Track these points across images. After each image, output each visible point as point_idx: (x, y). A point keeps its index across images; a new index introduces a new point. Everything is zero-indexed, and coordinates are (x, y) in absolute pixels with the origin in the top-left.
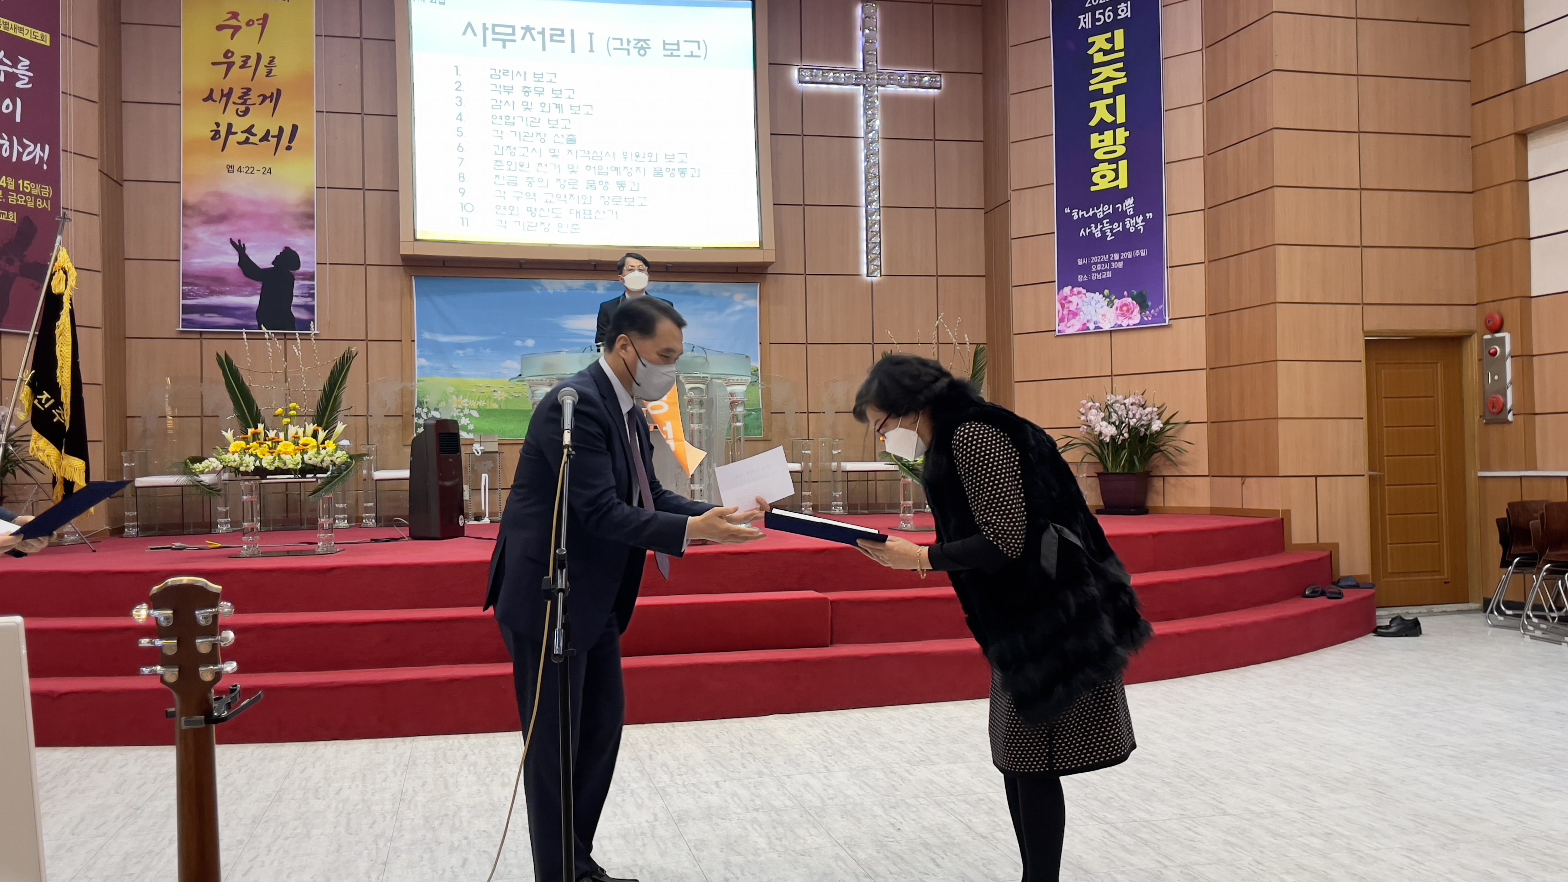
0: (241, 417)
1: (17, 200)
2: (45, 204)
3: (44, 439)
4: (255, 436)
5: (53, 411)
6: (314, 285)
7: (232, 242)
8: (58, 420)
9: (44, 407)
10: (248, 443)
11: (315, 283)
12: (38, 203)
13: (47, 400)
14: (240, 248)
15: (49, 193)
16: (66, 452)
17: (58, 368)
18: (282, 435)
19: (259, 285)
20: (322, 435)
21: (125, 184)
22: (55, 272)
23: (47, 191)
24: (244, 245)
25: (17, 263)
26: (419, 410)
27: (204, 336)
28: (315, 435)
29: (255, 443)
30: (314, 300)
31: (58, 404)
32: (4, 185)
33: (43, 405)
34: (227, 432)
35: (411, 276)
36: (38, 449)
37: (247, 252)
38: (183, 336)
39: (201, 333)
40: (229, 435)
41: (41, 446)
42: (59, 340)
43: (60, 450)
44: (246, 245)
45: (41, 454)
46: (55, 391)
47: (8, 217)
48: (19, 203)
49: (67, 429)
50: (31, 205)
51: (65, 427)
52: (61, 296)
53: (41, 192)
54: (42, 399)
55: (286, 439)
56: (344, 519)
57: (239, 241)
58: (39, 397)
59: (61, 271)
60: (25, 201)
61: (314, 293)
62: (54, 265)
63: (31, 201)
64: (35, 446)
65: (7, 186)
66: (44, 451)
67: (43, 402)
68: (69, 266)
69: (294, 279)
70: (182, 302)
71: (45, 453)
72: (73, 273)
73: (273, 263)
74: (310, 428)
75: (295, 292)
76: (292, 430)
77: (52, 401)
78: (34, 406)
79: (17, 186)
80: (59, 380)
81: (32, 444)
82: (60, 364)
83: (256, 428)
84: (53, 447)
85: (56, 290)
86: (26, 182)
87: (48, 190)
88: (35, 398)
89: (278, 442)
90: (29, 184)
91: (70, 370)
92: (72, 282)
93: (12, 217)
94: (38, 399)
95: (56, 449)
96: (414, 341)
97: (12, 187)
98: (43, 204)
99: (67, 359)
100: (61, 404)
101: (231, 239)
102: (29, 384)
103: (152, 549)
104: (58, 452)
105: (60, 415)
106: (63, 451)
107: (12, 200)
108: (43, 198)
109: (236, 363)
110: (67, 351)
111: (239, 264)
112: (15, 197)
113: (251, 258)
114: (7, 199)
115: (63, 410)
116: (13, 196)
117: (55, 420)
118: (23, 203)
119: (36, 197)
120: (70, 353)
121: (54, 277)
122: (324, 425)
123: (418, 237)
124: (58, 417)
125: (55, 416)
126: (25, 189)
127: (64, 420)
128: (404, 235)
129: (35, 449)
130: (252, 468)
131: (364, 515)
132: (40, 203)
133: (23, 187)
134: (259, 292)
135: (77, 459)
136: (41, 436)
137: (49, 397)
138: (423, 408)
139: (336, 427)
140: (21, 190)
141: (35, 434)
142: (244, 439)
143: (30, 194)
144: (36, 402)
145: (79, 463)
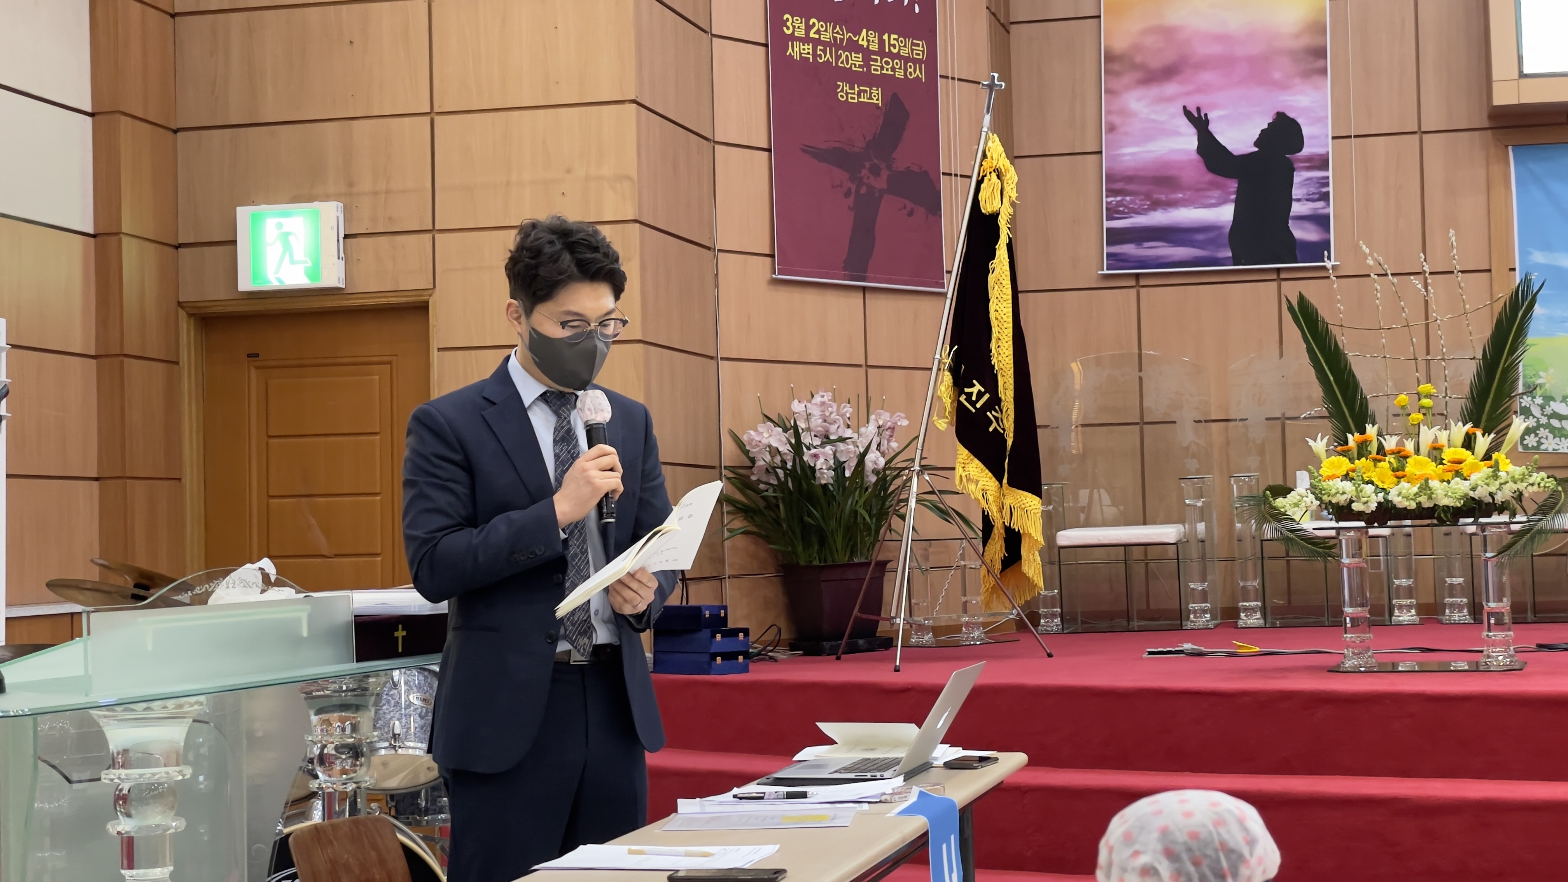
0: (1336, 414)
1: (882, 68)
2: (918, 72)
3: (977, 461)
4: (1362, 450)
5: (988, 413)
6: (1328, 178)
7: (1187, 113)
8: (995, 429)
9: (975, 407)
10: (1352, 461)
11: (1330, 173)
12: (909, 70)
13: (980, 395)
14: (1200, 122)
15: (923, 51)
16: (1011, 484)
17: (993, 341)
18: (1409, 446)
19: (1233, 185)
20: (1483, 442)
21: (1013, 29)
22: (983, 177)
23: (920, 50)
24: (1206, 115)
25: (885, 174)
27: (1143, 282)
28: (1469, 443)
29: (1363, 459)
30: (1328, 205)
31: (995, 402)
32: (865, 44)
33: (973, 404)
34: (1315, 440)
35: (1507, 146)
36: (969, 479)
37: (1212, 127)
38: (1108, 283)
39: (1137, 276)
40: (1319, 445)
41: (972, 473)
42: (993, 293)
43: (1000, 480)
44: (1209, 117)
45: (972, 487)
46: (990, 381)
47: (871, 98)
48: (885, 72)
49: (1010, 442)
50: (899, 74)
51: (1006, 441)
52: (995, 216)
53: (912, 50)
54: (972, 393)
55: (1417, 451)
57: (1198, 109)
58: (967, 390)
59: (994, 175)
60: (893, 69)
61: (1328, 193)
62: (981, 165)
63: (900, 68)
64: (963, 475)
65: (868, 45)
66: (977, 482)
67: (974, 398)
68: (1004, 163)
69: (1293, 170)
70: (1107, 224)
71: (979, 486)
73: (1256, 144)
74: (1460, 430)
75: (1296, 192)
76: (1427, 436)
77: (987, 396)
78: (960, 407)
79: (881, 42)
80: (994, 361)
81: (959, 471)
82: (995, 330)
83: (1363, 431)
84: (990, 474)
85: (987, 208)
86: (894, 36)
87: (920, 48)
88: (961, 392)
89: (1406, 457)
90: (897, 40)
91: (1011, 343)
92: (1011, 192)
93: (876, 96)
94: (966, 394)
95: (994, 479)
96: (1514, 270)
97: (874, 47)
98: (915, 71)
99: (1006, 325)
100: (998, 401)
101: (1184, 107)
102: (951, 370)
103: (1150, 653)
104: (997, 483)
105: (996, 418)
106: (1005, 481)
107: (876, 68)
108: (915, 61)
110: (1005, 310)
111: (1200, 150)
112: (879, 64)
113: (1219, 138)
114: (869, 67)
115: (1001, 411)
116: (876, 61)
117: (991, 429)
118: (890, 72)
119: (907, 60)
120: (1011, 314)
121: (982, 185)
122: (1482, 424)
123: (1526, 71)
124: (994, 424)
125: (991, 422)
126: (892, 48)
127: (1004, 430)
128: (1501, 68)
129: (964, 480)
130: (1373, 506)
132: (912, 70)
133: (890, 45)
134: (1233, 197)
135: (1030, 494)
136: (972, 457)
137: (983, 390)
139: (1510, 425)
140: (887, 50)
141: (963, 453)
142: (1344, 454)
143: (898, 56)
144: (963, 398)
145: (1030, 501)
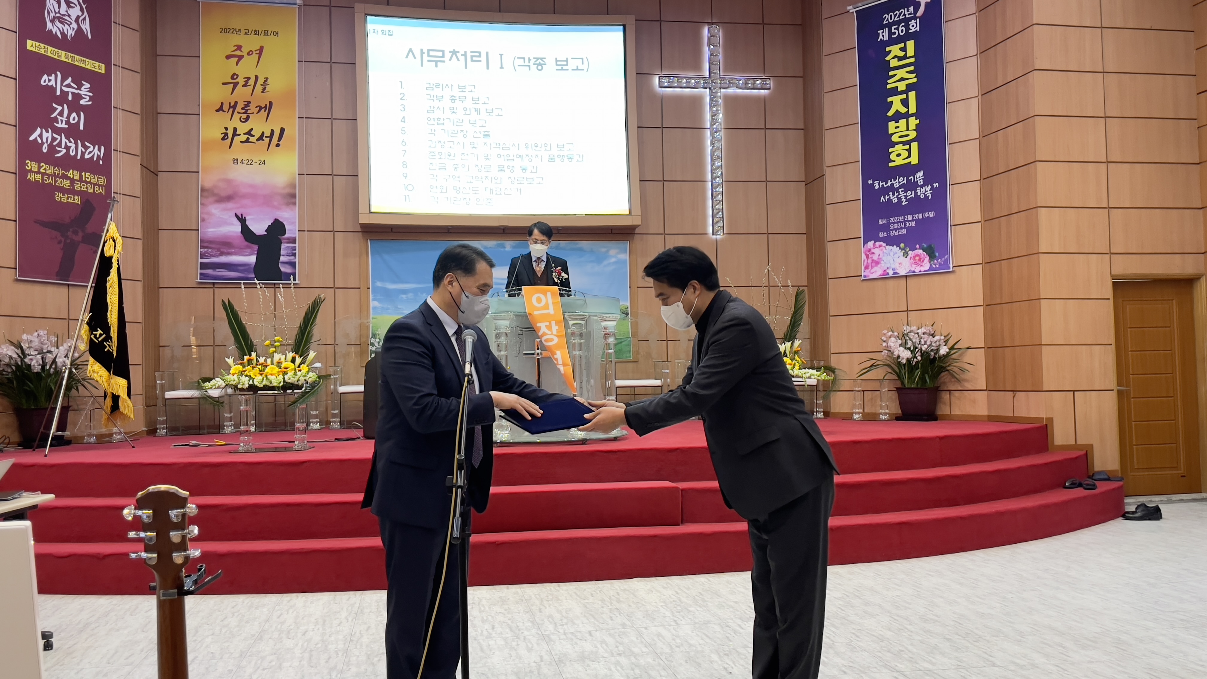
0: (240, 347)
1: (81, 187)
2: (101, 190)
3: (98, 364)
4: (250, 362)
5: (105, 343)
6: (296, 247)
7: (236, 216)
8: (108, 350)
9: (98, 340)
10: (244, 367)
11: (297, 245)
12: (96, 189)
13: (101, 335)
14: (242, 220)
15: (104, 182)
16: (114, 374)
17: (109, 311)
18: (269, 361)
19: (256, 247)
20: (298, 360)
21: (160, 174)
22: (107, 240)
23: (102, 181)
24: (245, 218)
25: (81, 234)
26: (373, 340)
27: (216, 286)
28: (293, 361)
29: (249, 366)
30: (296, 258)
31: (108, 338)
32: (72, 176)
34: (229, 359)
35: (367, 239)
36: (94, 371)
37: (247, 223)
38: (200, 286)
39: (214, 283)
40: (230, 361)
41: (95, 369)
42: (109, 291)
43: (109, 372)
44: (246, 218)
45: (95, 375)
46: (106, 329)
47: (74, 200)
48: (82, 189)
49: (115, 356)
50: (91, 190)
51: (113, 355)
52: (111, 258)
53: (98, 181)
54: (96, 334)
55: (272, 363)
56: (317, 423)
57: (242, 215)
58: (94, 333)
59: (111, 240)
60: (87, 188)
61: (296, 253)
62: (106, 235)
63: (91, 188)
64: (91, 369)
65: (73, 177)
66: (98, 373)
67: (98, 336)
68: (116, 235)
69: (282, 243)
70: (200, 260)
72: (119, 241)
73: (266, 231)
74: (290, 355)
75: (282, 252)
76: (277, 357)
77: (104, 336)
78: (91, 339)
79: (81, 176)
80: (109, 320)
81: (89, 367)
82: (110, 308)
83: (250, 355)
84: (105, 369)
85: (107, 254)
86: (87, 174)
87: (103, 180)
88: (92, 334)
89: (266, 366)
90: (90, 175)
91: (117, 313)
92: (119, 247)
93: (77, 200)
95: (107, 371)
96: (369, 288)
97: (77, 177)
98: (99, 190)
99: (115, 305)
100: (111, 338)
101: (236, 214)
102: (88, 323)
103: (175, 446)
105: (109, 346)
106: (112, 372)
107: (77, 187)
108: (99, 186)
109: (236, 307)
110: (115, 299)
111: (242, 232)
112: (79, 185)
113: (250, 227)
114: (73, 187)
115: (112, 342)
116: (78, 184)
117: (106, 350)
118: (85, 189)
119: (95, 185)
120: (117, 300)
121: (106, 244)
122: (300, 353)
123: (372, 210)
124: (108, 348)
125: (106, 347)
126: (86, 179)
127: (113, 350)
128: (362, 209)
129: (91, 372)
130: (247, 386)
131: (331, 420)
132: (98, 189)
133: (85, 177)
134: (256, 252)
135: (121, 378)
136: (96, 362)
137: (102, 333)
138: (376, 339)
139: (308, 355)
140: (84, 179)
141: (92, 360)
142: (241, 364)
143: (90, 182)
144: (92, 336)
145: (123, 382)
